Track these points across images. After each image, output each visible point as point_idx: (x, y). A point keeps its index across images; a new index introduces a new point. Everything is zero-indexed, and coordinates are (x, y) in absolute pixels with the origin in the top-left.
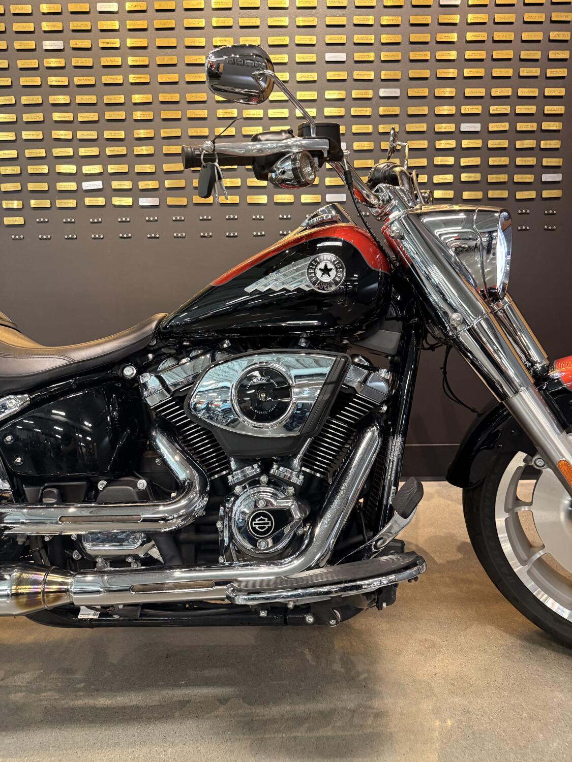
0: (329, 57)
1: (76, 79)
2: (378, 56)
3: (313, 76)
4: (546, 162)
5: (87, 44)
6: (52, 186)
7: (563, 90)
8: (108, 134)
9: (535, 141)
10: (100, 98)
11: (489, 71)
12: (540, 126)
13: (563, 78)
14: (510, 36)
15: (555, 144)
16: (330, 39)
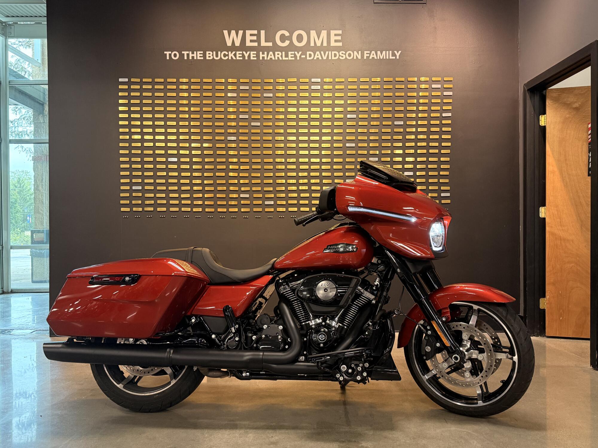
0: (348, 145)
1: (240, 152)
2: (368, 145)
3: (341, 153)
4: (442, 188)
5: (246, 138)
6: (227, 195)
7: (449, 158)
8: (253, 175)
9: (437, 180)
10: (250, 160)
11: (416, 151)
12: (439, 173)
13: (449, 153)
14: (425, 137)
15: (447, 181)
16: (348, 138)
